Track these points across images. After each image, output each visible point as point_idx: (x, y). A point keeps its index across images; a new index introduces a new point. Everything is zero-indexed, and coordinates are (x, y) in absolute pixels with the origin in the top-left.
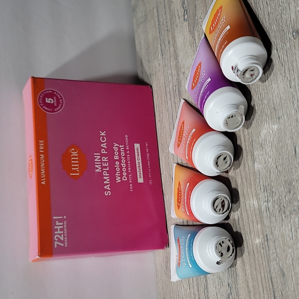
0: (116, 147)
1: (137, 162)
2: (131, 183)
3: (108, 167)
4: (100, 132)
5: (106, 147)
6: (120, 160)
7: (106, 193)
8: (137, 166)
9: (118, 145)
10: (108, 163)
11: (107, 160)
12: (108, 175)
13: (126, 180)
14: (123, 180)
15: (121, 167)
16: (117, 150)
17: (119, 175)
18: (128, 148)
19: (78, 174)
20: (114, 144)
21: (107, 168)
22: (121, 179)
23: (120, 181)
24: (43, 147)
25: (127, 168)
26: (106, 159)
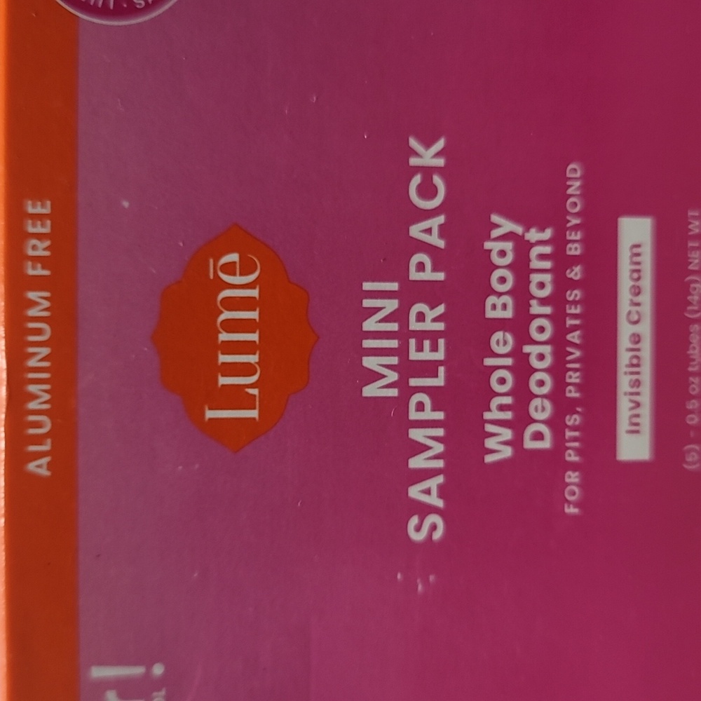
0: (504, 238)
1: (625, 331)
2: (574, 467)
3: (442, 370)
4: (413, 143)
5: (441, 244)
6: (519, 326)
7: (418, 529)
8: (624, 358)
9: (519, 229)
10: (441, 342)
11: (440, 326)
12: (440, 415)
13: (546, 444)
14: (529, 444)
15: (522, 369)
16: (509, 259)
17: (508, 415)
18: (574, 250)
19: (254, 414)
20: (495, 218)
21: (436, 376)
22: (516, 443)
23: (507, 452)
24: (47, 243)
25: (557, 371)
26: (435, 320)
